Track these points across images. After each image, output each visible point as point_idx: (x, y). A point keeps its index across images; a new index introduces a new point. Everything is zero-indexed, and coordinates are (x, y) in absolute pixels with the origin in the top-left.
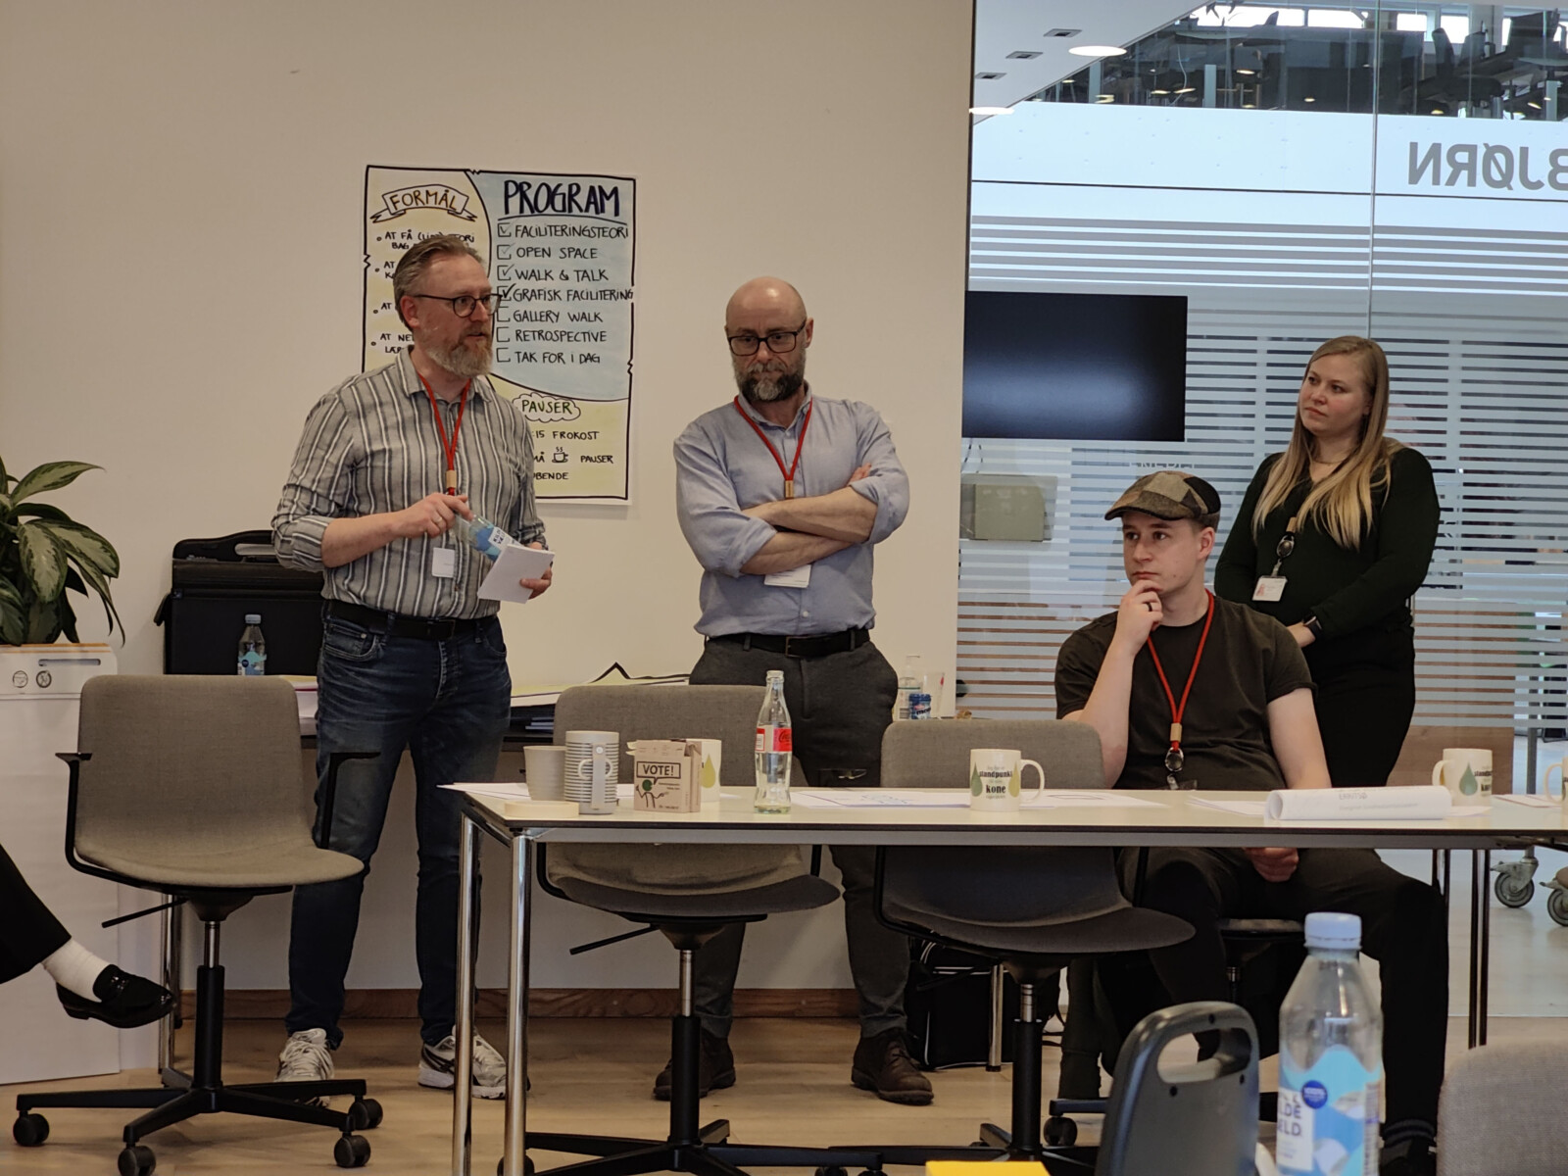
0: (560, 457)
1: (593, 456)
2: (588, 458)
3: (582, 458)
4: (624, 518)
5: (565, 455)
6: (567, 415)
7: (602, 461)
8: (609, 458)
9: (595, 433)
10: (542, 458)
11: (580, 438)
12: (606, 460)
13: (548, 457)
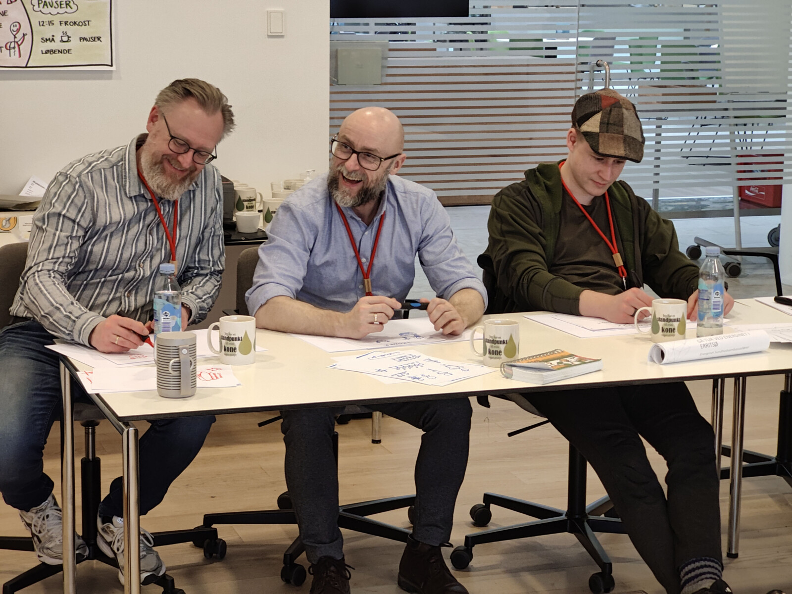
0: (65, 39)
1: (87, 37)
2: (85, 39)
3: (80, 39)
4: (110, 78)
5: (69, 37)
6: (69, 10)
7: (94, 40)
8: (99, 38)
9: (88, 21)
10: (53, 39)
11: (79, 25)
12: (96, 40)
13: (57, 39)
